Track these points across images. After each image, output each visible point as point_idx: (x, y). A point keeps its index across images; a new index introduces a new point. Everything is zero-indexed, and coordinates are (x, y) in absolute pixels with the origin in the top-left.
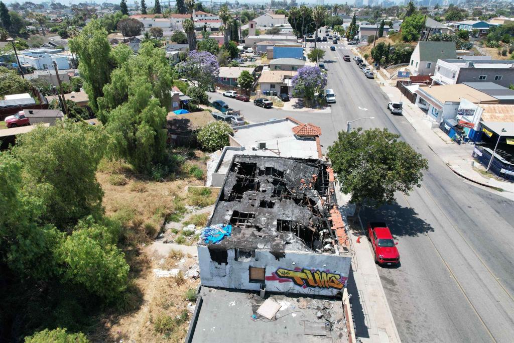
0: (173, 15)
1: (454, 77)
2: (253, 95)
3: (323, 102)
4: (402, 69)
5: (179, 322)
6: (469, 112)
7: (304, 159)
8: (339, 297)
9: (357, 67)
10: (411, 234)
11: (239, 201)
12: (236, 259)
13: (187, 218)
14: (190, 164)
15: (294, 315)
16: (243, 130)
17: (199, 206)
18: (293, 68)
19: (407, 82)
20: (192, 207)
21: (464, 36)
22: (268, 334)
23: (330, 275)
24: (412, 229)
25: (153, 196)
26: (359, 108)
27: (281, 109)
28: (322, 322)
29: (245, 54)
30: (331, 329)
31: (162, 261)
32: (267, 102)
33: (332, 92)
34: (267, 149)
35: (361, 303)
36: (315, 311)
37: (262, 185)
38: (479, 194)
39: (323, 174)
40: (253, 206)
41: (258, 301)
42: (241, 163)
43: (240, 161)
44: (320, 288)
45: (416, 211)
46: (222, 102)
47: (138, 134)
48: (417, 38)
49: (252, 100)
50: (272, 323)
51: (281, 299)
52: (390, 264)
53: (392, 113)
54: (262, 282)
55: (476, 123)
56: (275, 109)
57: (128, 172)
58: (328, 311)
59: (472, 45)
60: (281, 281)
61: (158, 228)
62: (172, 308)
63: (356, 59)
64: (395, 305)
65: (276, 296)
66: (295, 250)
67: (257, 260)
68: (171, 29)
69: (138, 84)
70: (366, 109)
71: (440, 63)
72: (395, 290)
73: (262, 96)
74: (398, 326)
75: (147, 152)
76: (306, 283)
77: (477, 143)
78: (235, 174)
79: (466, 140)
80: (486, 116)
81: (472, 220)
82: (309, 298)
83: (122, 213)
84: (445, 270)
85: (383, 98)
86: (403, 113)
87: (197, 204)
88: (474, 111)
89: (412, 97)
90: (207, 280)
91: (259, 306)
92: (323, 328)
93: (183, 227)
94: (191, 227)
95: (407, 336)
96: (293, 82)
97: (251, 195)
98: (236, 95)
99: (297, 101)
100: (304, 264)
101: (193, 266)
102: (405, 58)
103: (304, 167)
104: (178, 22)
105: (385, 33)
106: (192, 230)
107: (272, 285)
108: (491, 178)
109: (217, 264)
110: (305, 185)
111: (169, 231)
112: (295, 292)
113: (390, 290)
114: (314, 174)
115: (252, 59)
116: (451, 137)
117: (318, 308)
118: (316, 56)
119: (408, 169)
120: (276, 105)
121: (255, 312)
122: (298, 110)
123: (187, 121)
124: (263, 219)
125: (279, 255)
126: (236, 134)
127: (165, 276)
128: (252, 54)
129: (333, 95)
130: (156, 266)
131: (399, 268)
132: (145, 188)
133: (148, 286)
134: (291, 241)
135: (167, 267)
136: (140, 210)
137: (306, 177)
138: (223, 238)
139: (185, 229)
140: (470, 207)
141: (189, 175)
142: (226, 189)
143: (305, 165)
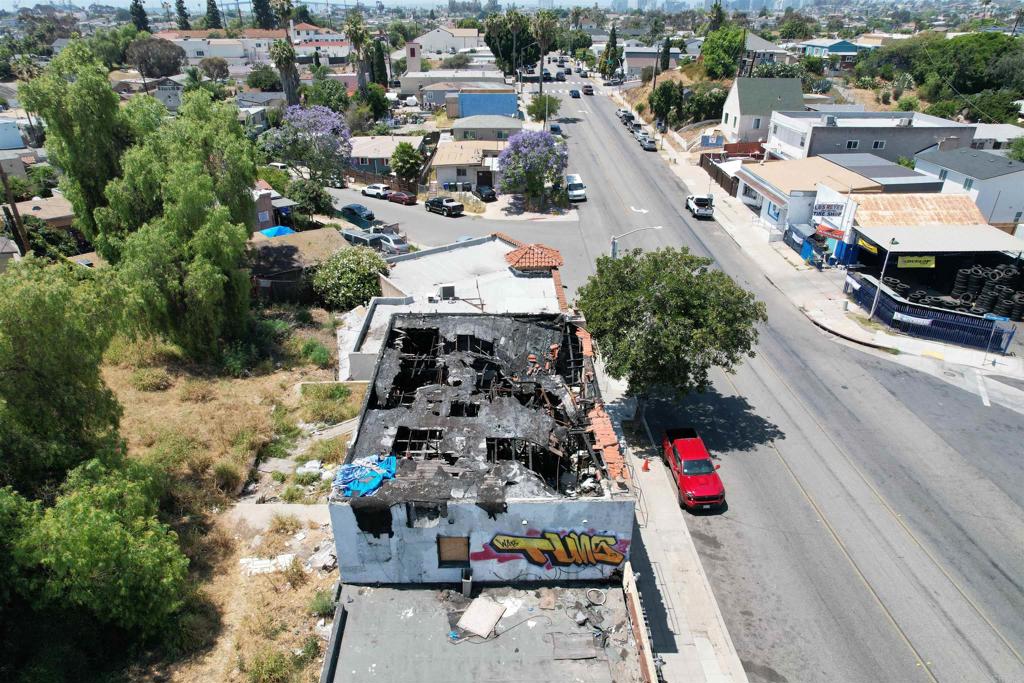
0: (248, 31)
1: (802, 144)
2: (422, 191)
3: (561, 199)
4: (709, 131)
5: (300, 663)
6: (832, 210)
7: (532, 316)
8: (616, 580)
9: (623, 130)
10: (744, 446)
11: (408, 407)
12: (409, 524)
13: (302, 448)
14: (301, 338)
15: (531, 624)
16: (406, 262)
17: (326, 421)
18: (500, 135)
19: (717, 156)
20: (312, 426)
21: (815, 67)
22: (483, 668)
23: (596, 540)
24: (744, 437)
25: (229, 408)
26: (633, 208)
27: (481, 217)
28: (587, 633)
29: (401, 110)
30: (605, 644)
31: (257, 541)
32: (451, 204)
33: (578, 180)
34: (457, 299)
35: (659, 587)
36: (571, 612)
37: (453, 371)
38: (859, 362)
39: (571, 343)
40: (437, 414)
41: (458, 604)
42: (408, 330)
43: (405, 326)
44: (578, 565)
45: (750, 402)
46: (360, 208)
47: (189, 282)
48: (733, 71)
49: (421, 202)
50: (490, 644)
51: (505, 595)
52: (708, 507)
53: (695, 216)
54: (464, 564)
55: (847, 229)
56: (469, 217)
57: (172, 362)
58: (597, 609)
59: (830, 83)
60: (501, 560)
61: (243, 473)
62: (284, 635)
63: (622, 114)
64: (722, 585)
65: (493, 590)
66: (527, 495)
67: (451, 522)
68: (245, 60)
69: (181, 178)
70: (645, 211)
71: (777, 118)
72: (721, 555)
73: (442, 193)
74: (729, 623)
75: (211, 317)
76: (552, 559)
77: (851, 266)
78: (396, 353)
79: (832, 262)
80: (863, 216)
81: (849, 412)
82: (558, 588)
83: (166, 448)
84: (807, 509)
85: (676, 188)
86: (715, 216)
87: (323, 418)
88: (842, 207)
89: (730, 185)
90: (354, 570)
91: (462, 613)
92: (588, 643)
93: (295, 468)
94: (312, 467)
95: (746, 639)
96: (502, 162)
97: (431, 393)
98: (387, 192)
99: (512, 201)
100: (546, 522)
101: (323, 544)
102: (712, 111)
103: (534, 332)
104: (260, 45)
105: (672, 61)
106: (315, 471)
107: (485, 570)
108: (878, 331)
109: (370, 537)
110: (537, 365)
111: (267, 477)
112: (532, 578)
113: (711, 556)
114: (552, 343)
115: (416, 119)
116: (805, 257)
117: (578, 606)
118: (543, 109)
119: (730, 323)
120: (470, 210)
121: (454, 625)
122: (515, 217)
123: (293, 250)
124: (458, 438)
125: (494, 508)
126: (392, 272)
127: (266, 570)
128: (417, 110)
129: (580, 186)
130: (245, 551)
131: (725, 514)
132: (210, 392)
133: (229, 594)
134: (517, 479)
135: (268, 552)
136: (202, 439)
137: (537, 350)
138: (381, 484)
139: (301, 471)
140: (845, 387)
141: (301, 360)
142: (379, 384)
143: (534, 327)
